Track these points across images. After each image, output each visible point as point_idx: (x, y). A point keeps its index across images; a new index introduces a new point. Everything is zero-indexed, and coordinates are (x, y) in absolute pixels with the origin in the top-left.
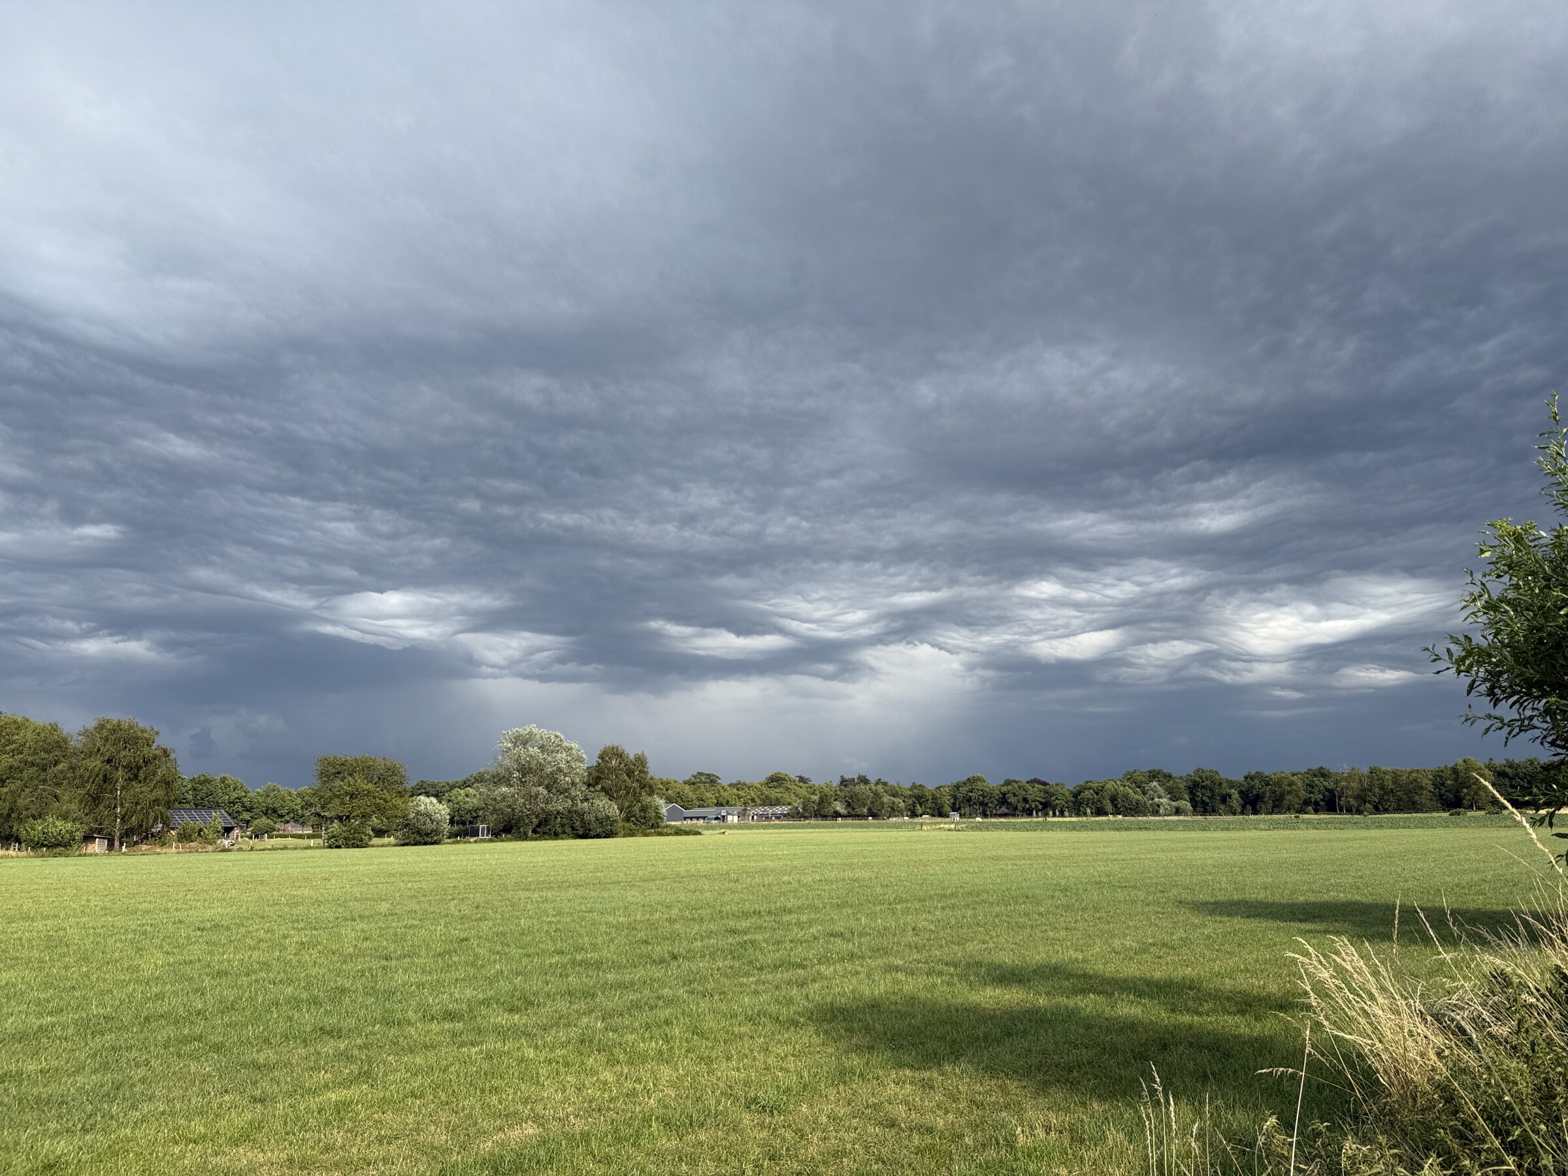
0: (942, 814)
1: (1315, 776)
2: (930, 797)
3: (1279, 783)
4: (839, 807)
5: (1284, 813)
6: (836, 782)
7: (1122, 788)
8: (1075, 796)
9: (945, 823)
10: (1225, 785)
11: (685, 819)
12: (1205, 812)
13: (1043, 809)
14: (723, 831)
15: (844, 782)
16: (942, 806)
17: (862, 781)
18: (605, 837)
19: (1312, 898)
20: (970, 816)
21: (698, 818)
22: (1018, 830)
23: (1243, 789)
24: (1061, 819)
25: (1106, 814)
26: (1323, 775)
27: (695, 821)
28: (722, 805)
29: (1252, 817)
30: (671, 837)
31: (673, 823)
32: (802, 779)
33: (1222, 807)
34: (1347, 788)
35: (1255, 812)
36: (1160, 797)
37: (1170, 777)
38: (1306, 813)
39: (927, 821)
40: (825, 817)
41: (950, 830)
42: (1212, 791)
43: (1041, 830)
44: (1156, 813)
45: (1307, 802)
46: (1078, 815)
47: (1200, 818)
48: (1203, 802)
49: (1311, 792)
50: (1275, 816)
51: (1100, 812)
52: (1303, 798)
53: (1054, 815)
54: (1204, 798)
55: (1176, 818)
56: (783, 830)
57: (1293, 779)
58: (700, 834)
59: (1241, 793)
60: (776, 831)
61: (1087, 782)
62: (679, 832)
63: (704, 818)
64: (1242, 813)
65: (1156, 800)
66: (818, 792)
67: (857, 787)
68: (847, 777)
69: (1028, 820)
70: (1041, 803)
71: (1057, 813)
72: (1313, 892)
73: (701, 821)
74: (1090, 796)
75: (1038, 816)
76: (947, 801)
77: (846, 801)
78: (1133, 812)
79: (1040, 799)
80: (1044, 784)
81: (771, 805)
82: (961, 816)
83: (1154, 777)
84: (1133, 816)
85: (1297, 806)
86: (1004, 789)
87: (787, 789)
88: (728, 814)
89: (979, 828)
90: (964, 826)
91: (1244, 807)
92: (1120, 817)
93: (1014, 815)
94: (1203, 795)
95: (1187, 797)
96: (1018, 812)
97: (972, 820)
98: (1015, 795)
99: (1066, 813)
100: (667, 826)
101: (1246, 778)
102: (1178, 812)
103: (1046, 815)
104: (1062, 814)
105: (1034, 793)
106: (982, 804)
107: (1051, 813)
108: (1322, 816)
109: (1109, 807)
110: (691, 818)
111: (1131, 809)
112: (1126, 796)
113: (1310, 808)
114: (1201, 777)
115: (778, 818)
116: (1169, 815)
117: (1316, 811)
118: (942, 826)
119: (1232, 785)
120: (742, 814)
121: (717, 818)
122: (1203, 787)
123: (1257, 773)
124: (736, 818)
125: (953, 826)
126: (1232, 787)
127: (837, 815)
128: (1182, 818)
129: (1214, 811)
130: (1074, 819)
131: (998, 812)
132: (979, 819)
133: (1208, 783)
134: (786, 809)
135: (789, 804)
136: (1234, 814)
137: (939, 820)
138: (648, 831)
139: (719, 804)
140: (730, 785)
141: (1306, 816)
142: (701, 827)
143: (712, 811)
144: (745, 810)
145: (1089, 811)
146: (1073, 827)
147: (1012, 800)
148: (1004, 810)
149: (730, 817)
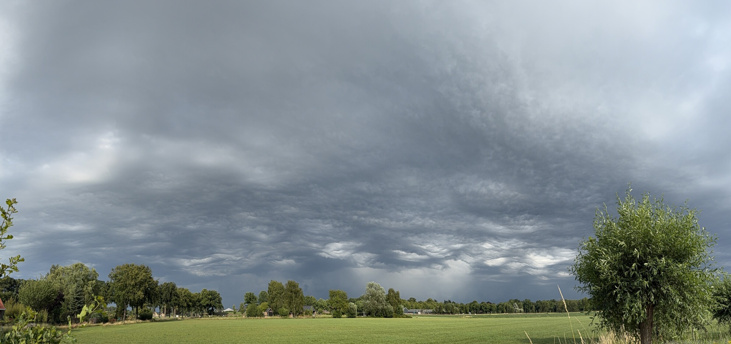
0: (467, 313)
1: (552, 302)
2: (464, 307)
3: (544, 304)
4: (444, 310)
5: (544, 312)
6: (443, 302)
7: (508, 305)
8: (497, 307)
9: (468, 316)
10: (532, 304)
11: (408, 312)
12: (527, 312)
13: (490, 311)
14: (417, 317)
15: (445, 302)
16: (467, 310)
17: (449, 302)
18: (391, 318)
19: (548, 337)
20: (473, 313)
21: (411, 312)
22: (484, 318)
23: (536, 305)
24: (494, 314)
25: (504, 312)
26: (554, 301)
27: (411, 313)
28: (417, 308)
29: (537, 313)
30: (405, 318)
31: (406, 314)
32: (436, 301)
33: (530, 310)
34: (559, 305)
35: (538, 312)
36: (516, 307)
37: (519, 301)
38: (549, 312)
39: (464, 315)
40: (441, 313)
41: (468, 318)
42: (529, 306)
43: (489, 318)
44: (515, 312)
45: (550, 309)
46: (498, 313)
47: (525, 314)
48: (526, 309)
49: (551, 306)
50: (542, 313)
51: (503, 312)
52: (549, 308)
53: (492, 313)
54: (527, 308)
55: (520, 314)
56: (431, 317)
57: (547, 302)
58: (411, 317)
59: (535, 306)
60: (429, 317)
61: (500, 303)
62: (407, 317)
63: (413, 312)
64: (535, 312)
65: (516, 308)
66: (439, 305)
67: (448, 304)
68: (446, 300)
69: (486, 315)
70: (489, 309)
71: (493, 312)
72: (548, 335)
73: (412, 314)
74: (501, 307)
75: (488, 314)
76: (468, 308)
77: (446, 308)
78: (510, 312)
79: (489, 308)
80: (491, 303)
81: (428, 309)
82: (471, 313)
83: (516, 301)
84: (510, 313)
85: (547, 310)
86: (481, 305)
87: (432, 304)
88: (418, 311)
89: (475, 317)
90: (472, 316)
91: (535, 310)
92: (507, 313)
93: (483, 313)
94: (526, 307)
95: (523, 307)
96: (484, 312)
97: (474, 315)
98: (484, 307)
99: (495, 312)
100: (404, 315)
101: (537, 302)
102: (521, 312)
103: (490, 313)
104: (494, 313)
105: (488, 306)
106: (476, 310)
107: (491, 312)
108: (553, 313)
109: (505, 311)
110: (410, 312)
111: (510, 311)
112: (509, 307)
113: (550, 311)
114: (526, 302)
115: (430, 313)
116: (519, 313)
117: (552, 312)
118: (467, 317)
119: (533, 304)
120: (421, 312)
121: (416, 313)
122: (527, 304)
123: (539, 300)
124: (420, 313)
125: (469, 317)
126: (533, 305)
127: (444, 313)
128: (521, 314)
129: (529, 312)
130: (497, 314)
131: (480, 312)
132: (475, 314)
133: (528, 303)
134: (430, 310)
135: (432, 309)
136: (533, 313)
137: (466, 314)
138: (400, 316)
139: (416, 308)
140: (419, 302)
141: (549, 313)
142: (412, 315)
143: (414, 310)
144: (422, 310)
145: (500, 312)
146: (496, 317)
147: (483, 308)
148: (481, 311)
149: (419, 312)
